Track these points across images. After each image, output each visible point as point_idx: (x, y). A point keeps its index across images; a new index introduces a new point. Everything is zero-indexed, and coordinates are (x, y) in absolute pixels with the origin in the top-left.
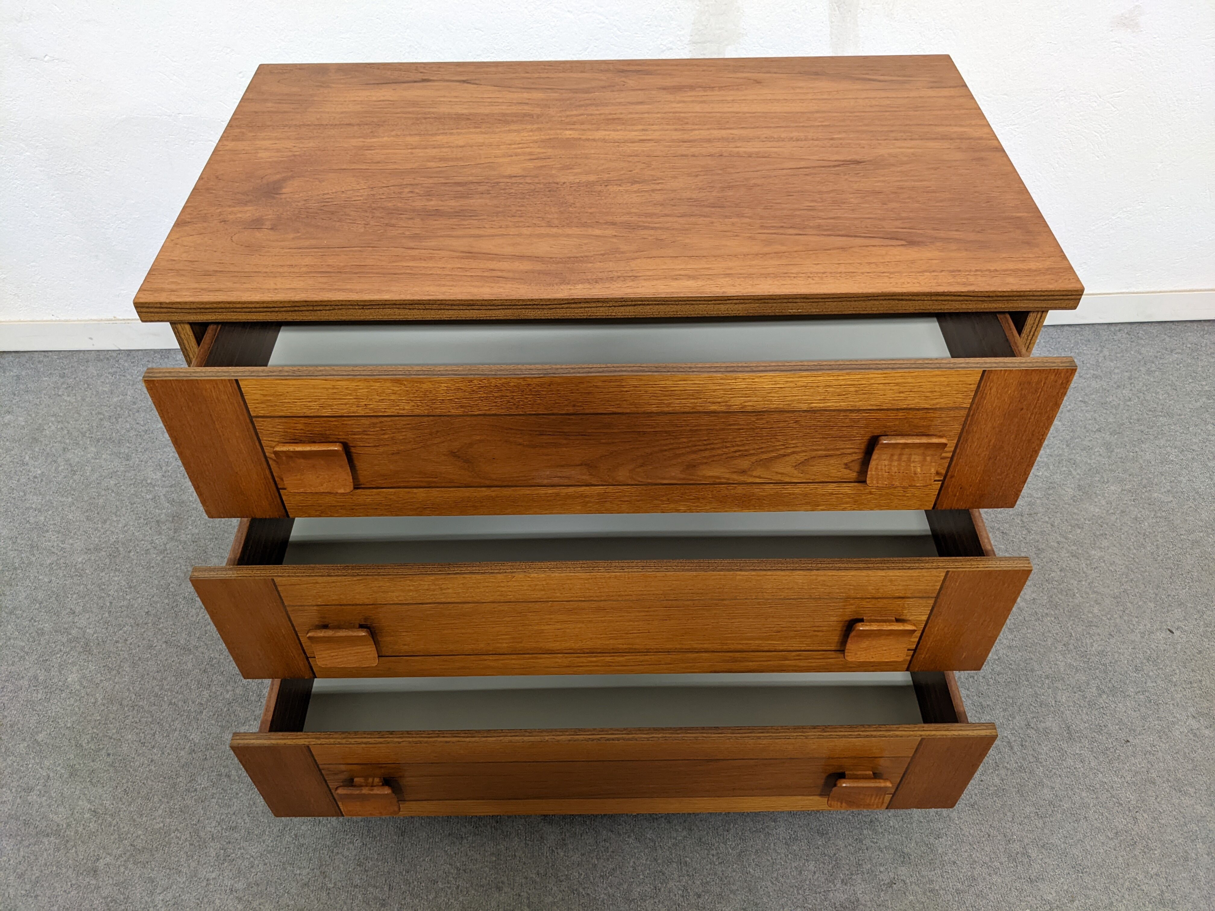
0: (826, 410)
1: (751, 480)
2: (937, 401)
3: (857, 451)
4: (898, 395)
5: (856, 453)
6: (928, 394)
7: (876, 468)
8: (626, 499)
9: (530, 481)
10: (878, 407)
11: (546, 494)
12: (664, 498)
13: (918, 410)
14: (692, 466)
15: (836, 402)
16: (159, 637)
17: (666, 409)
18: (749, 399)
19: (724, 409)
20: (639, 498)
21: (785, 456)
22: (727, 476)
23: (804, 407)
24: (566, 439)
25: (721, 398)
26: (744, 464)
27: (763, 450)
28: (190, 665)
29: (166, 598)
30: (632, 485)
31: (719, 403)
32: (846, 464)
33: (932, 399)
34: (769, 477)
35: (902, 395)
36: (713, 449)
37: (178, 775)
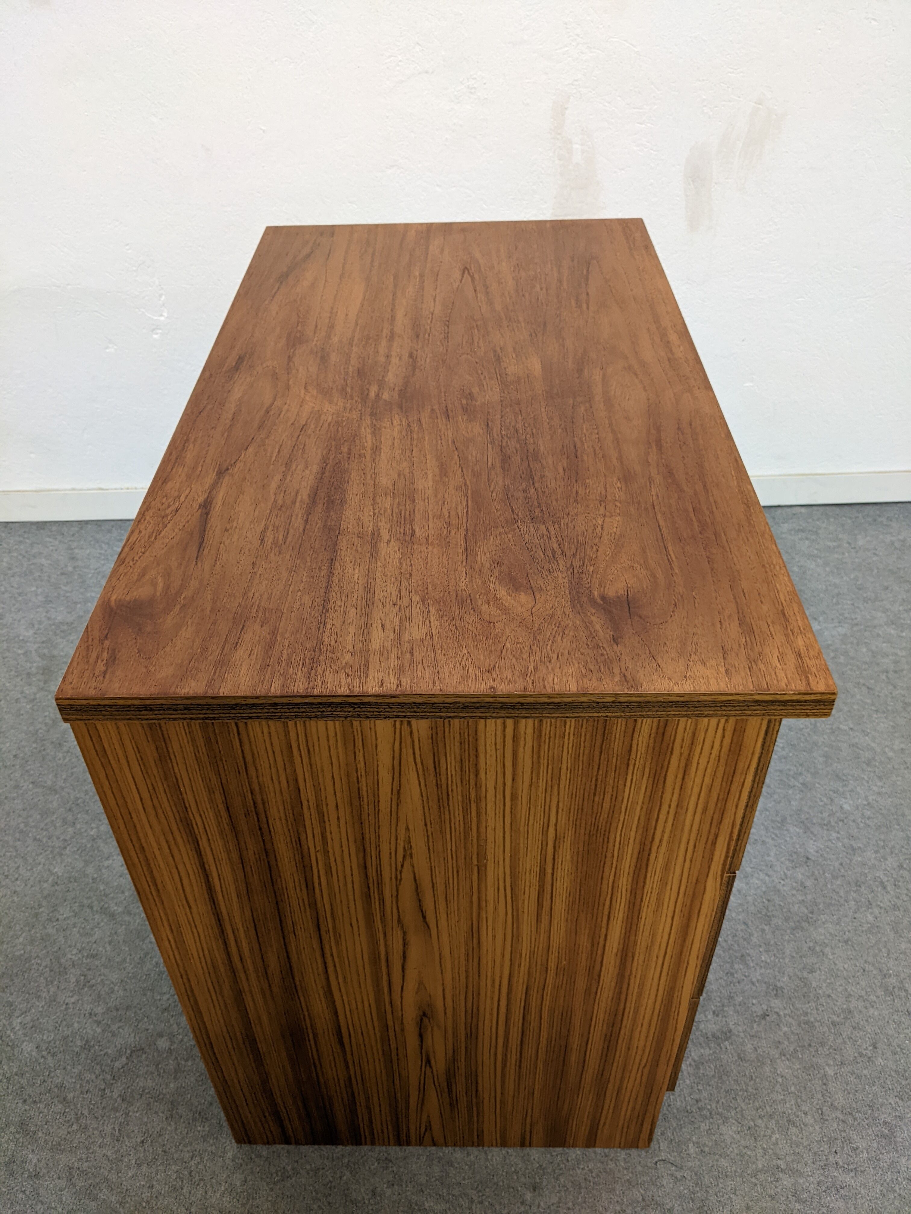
16: (26, 778)
28: (55, 804)
29: (34, 742)
37: (40, 906)
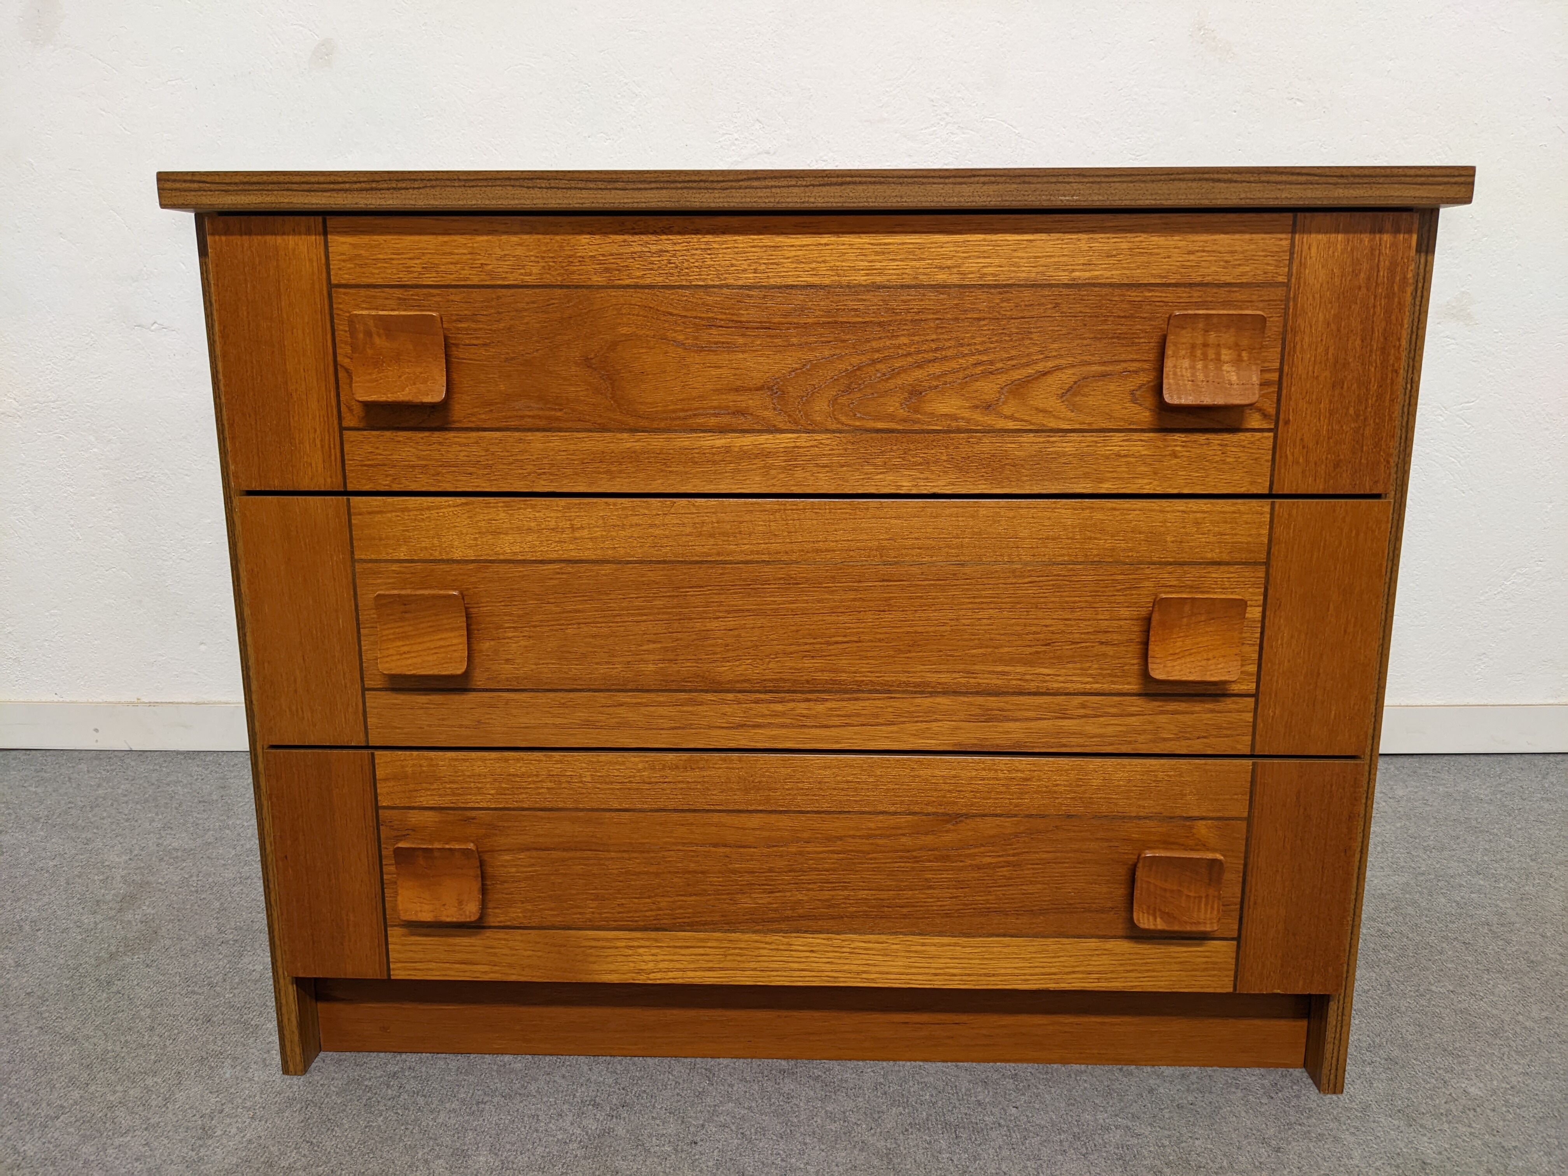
0: (1094, 285)
1: (1001, 424)
2: (1241, 269)
3: (1146, 366)
4: (1187, 257)
5: (1144, 370)
6: (1228, 257)
7: (1175, 374)
8: (824, 461)
9: (691, 421)
10: (1164, 281)
11: (712, 447)
12: (879, 461)
13: (1219, 286)
14: (916, 393)
15: (1105, 269)
17: (878, 279)
18: (988, 260)
19: (955, 279)
20: (843, 460)
21: (1045, 374)
22: (967, 414)
23: (1064, 277)
24: (743, 335)
25: (951, 258)
26: (988, 388)
27: (1014, 362)
30: (834, 432)
31: (949, 268)
32: (1132, 393)
33: (1234, 266)
34: (1027, 418)
35: (1192, 257)
36: (945, 358)
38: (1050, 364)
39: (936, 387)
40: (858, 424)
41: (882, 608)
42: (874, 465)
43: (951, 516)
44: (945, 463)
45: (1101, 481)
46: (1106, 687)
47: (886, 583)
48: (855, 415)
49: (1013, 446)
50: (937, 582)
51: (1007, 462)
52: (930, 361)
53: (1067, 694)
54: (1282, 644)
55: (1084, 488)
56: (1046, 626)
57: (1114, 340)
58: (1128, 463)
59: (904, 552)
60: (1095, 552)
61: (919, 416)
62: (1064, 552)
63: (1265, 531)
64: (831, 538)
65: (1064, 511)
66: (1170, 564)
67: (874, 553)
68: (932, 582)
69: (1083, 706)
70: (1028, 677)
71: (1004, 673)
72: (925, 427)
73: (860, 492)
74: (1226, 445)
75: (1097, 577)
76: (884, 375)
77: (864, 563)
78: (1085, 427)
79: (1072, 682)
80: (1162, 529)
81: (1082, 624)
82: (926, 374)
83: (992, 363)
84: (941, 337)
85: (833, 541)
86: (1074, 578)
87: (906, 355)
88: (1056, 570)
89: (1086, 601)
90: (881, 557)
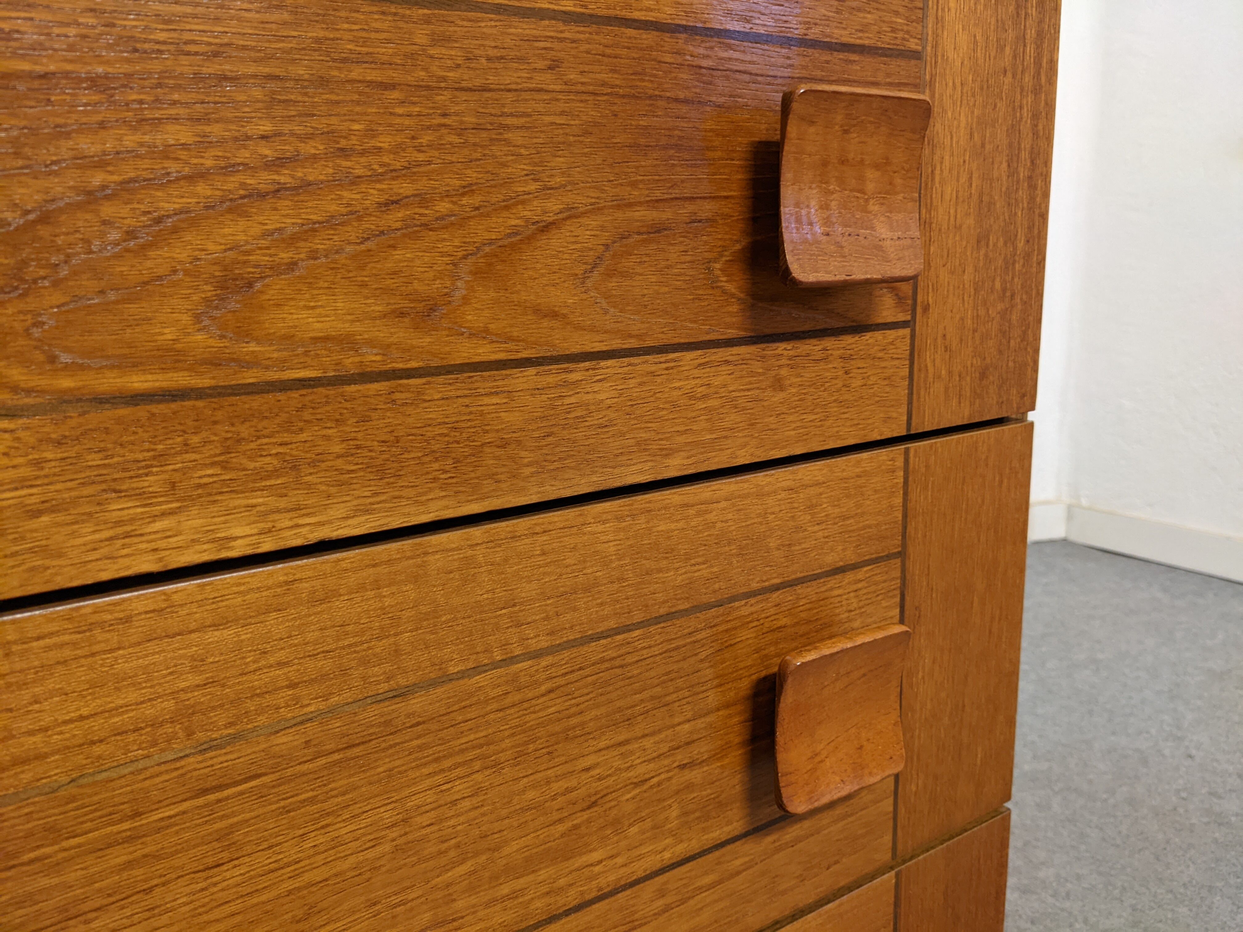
1: (463, 350)
12: (152, 482)
20: (33, 495)
22: (378, 332)
27: (476, 199)
34: (516, 331)
36: (305, 187)
38: (554, 205)
39: (292, 265)
40: (66, 383)
41: (210, 861)
42: (140, 494)
43: (362, 588)
44: (339, 463)
45: (668, 453)
46: (694, 845)
47: (212, 797)
48: (52, 359)
49: (495, 400)
50: (350, 753)
51: (488, 438)
52: (263, 196)
53: (632, 884)
54: (923, 678)
55: (641, 472)
56: (587, 769)
57: (672, 152)
58: (709, 410)
59: (251, 705)
60: (660, 597)
61: (253, 347)
62: (607, 610)
63: (898, 500)
64: (25, 725)
65: (601, 528)
66: (777, 588)
67: (168, 729)
68: (336, 756)
69: (662, 893)
70: (562, 882)
71: (514, 895)
72: (274, 375)
73: (105, 576)
74: (850, 358)
75: (666, 646)
76: (131, 234)
77: (141, 765)
78: (633, 343)
79: (640, 857)
80: (763, 528)
81: (648, 743)
82: (256, 230)
83: (423, 200)
84: (286, 128)
85: (31, 733)
86: (629, 659)
87: (190, 179)
88: (594, 652)
89: (653, 698)
90: (190, 734)
